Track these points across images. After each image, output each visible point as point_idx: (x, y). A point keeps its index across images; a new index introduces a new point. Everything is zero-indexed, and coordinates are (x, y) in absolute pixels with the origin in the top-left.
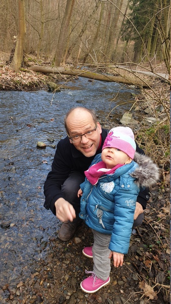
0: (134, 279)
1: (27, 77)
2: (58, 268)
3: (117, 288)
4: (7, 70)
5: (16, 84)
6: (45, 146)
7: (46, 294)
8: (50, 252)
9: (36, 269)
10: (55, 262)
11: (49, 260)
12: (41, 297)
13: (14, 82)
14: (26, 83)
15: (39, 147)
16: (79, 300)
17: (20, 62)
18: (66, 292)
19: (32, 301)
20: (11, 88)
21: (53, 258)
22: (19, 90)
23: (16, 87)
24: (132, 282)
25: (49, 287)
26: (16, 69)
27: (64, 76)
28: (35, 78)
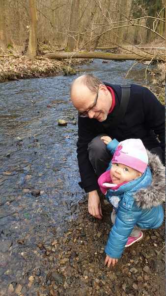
1: (43, 64)
2: (89, 227)
3: (150, 243)
4: (23, 59)
5: (33, 71)
6: (66, 124)
7: (81, 250)
8: (80, 213)
9: (69, 229)
10: (86, 222)
12: (76, 252)
13: (31, 70)
14: (43, 70)
15: (60, 125)
17: (35, 50)
18: (99, 247)
19: (68, 256)
20: (29, 76)
21: (84, 218)
22: (37, 77)
23: (33, 75)
25: (83, 244)
26: (32, 57)
27: (79, 60)
28: (51, 64)
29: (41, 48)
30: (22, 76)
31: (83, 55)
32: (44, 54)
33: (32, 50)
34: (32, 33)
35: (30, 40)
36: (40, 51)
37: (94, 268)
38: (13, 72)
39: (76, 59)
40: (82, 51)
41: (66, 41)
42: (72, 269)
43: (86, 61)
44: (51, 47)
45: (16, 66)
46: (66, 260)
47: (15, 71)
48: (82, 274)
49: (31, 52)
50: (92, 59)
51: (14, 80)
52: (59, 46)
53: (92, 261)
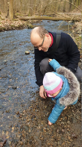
0: (79, 105)
1: (17, 23)
2: (41, 103)
3: (71, 110)
4: (7, 20)
5: (12, 27)
6: (29, 53)
7: (37, 115)
8: (37, 97)
10: (39, 101)
11: (37, 100)
12: (34, 116)
13: (11, 26)
14: (17, 26)
15: (26, 54)
17: (13, 16)
18: (46, 113)
19: (31, 117)
20: (10, 29)
21: (38, 99)
22: (14, 30)
23: (12, 29)
24: (78, 107)
25: (38, 111)
26: (11, 19)
27: (35, 21)
28: (21, 23)
29: (16, 14)
30: (6, 29)
31: (37, 18)
32: (17, 17)
33: (11, 15)
34: (11, 6)
35: (10, 10)
36: (15, 16)
37: (43, 123)
38: (2, 27)
39: (34, 20)
40: (37, 16)
41: (28, 11)
42: (33, 124)
43: (39, 21)
44: (21, 14)
45: (3, 24)
46: (30, 119)
47: (3, 26)
48: (38, 126)
49: (11, 16)
50: (42, 20)
51: (2, 31)
52: (25, 14)
53: (43, 119)
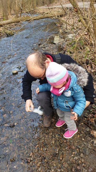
0: (88, 131)
15: (14, 74)
16: (63, 152)
39: (12, 24)
